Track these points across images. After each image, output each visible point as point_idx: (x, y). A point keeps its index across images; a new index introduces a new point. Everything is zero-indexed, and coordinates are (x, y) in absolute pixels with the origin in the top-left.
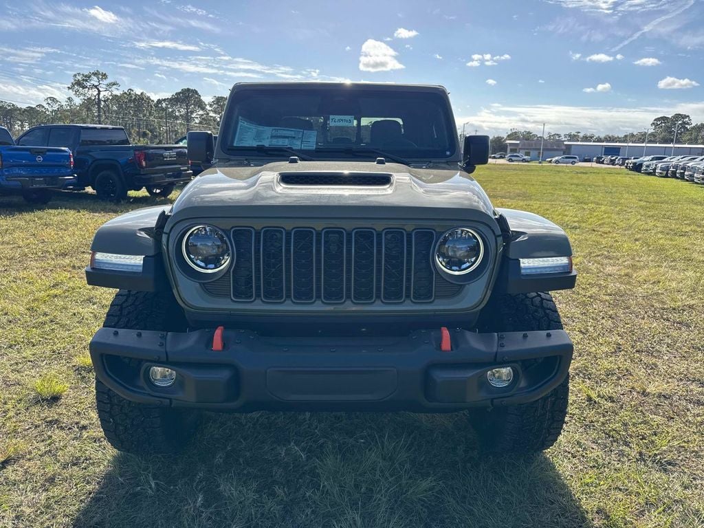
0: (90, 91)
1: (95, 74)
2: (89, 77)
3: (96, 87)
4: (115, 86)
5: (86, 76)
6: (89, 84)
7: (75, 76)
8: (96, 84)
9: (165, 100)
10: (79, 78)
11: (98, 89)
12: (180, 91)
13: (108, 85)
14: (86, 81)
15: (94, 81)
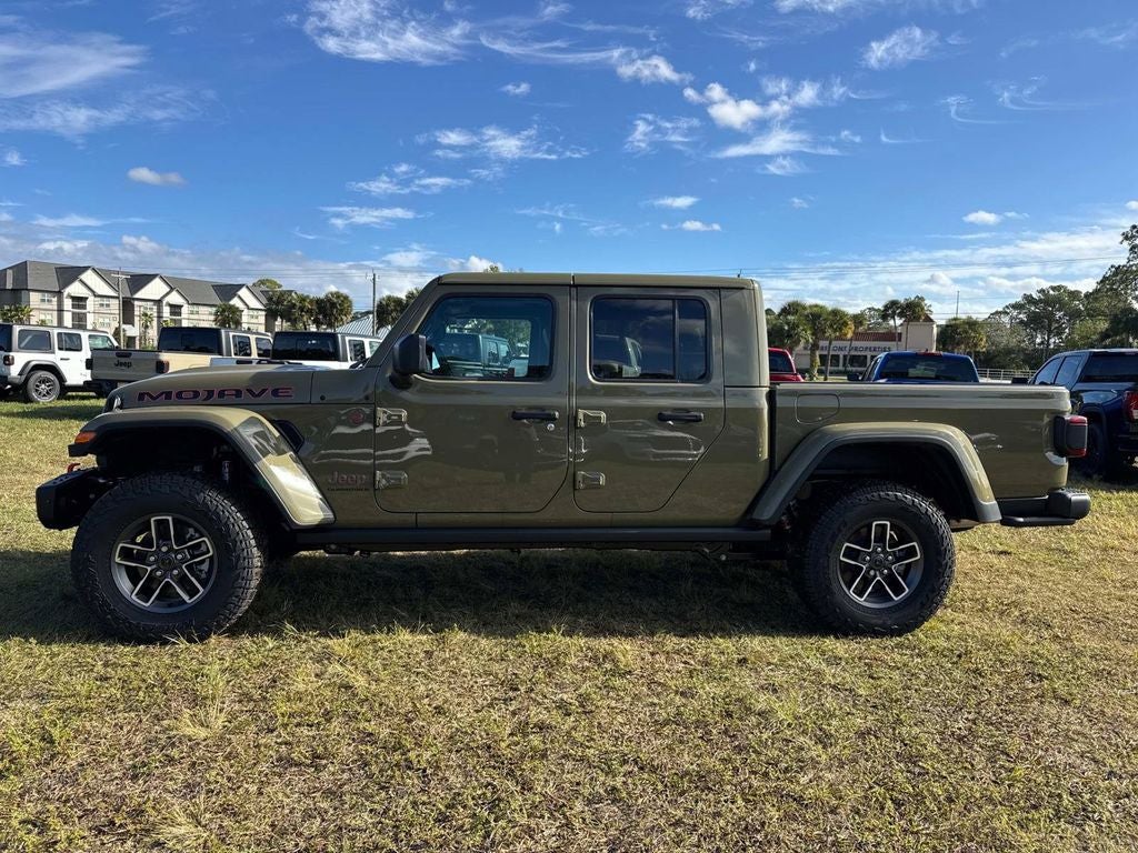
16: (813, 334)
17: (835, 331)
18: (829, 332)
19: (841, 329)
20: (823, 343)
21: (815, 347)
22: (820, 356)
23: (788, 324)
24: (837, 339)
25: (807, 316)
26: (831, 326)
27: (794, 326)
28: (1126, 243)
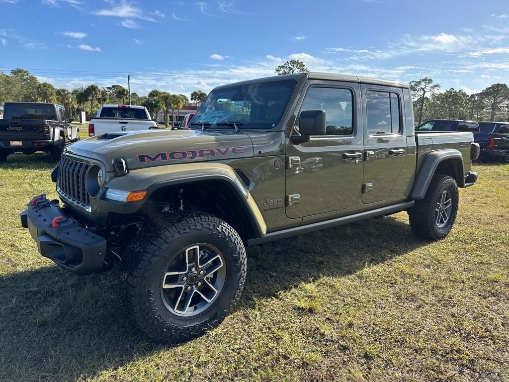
0: (419, 92)
1: (423, 80)
2: (420, 82)
3: (423, 89)
4: (436, 88)
5: (417, 83)
6: (418, 87)
7: (411, 83)
8: (423, 87)
9: (476, 95)
10: (413, 84)
11: (424, 91)
12: (491, 86)
13: (432, 87)
14: (417, 85)
15: (423, 85)
16: (166, 106)
17: (175, 105)
18: (173, 105)
19: (177, 104)
20: (170, 110)
21: (167, 112)
22: (170, 116)
23: (154, 101)
24: (176, 108)
25: (162, 97)
26: (173, 103)
27: (157, 102)
28: (277, 72)
